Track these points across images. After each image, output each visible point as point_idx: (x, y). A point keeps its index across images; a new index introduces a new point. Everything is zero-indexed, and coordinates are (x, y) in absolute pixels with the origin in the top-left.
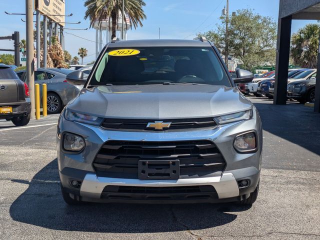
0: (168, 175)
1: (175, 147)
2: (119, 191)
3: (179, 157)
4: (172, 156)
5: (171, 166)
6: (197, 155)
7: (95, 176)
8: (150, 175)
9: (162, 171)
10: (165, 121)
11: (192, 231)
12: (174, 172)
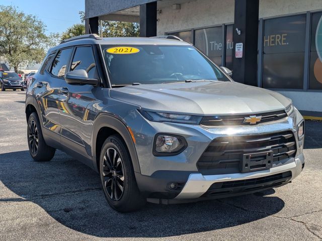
0: (264, 165)
1: (270, 138)
2: (223, 187)
3: (272, 148)
4: (268, 147)
5: (267, 157)
6: (283, 144)
7: (200, 175)
8: (252, 167)
9: (260, 163)
10: (258, 115)
11: (274, 215)
12: (269, 162)
